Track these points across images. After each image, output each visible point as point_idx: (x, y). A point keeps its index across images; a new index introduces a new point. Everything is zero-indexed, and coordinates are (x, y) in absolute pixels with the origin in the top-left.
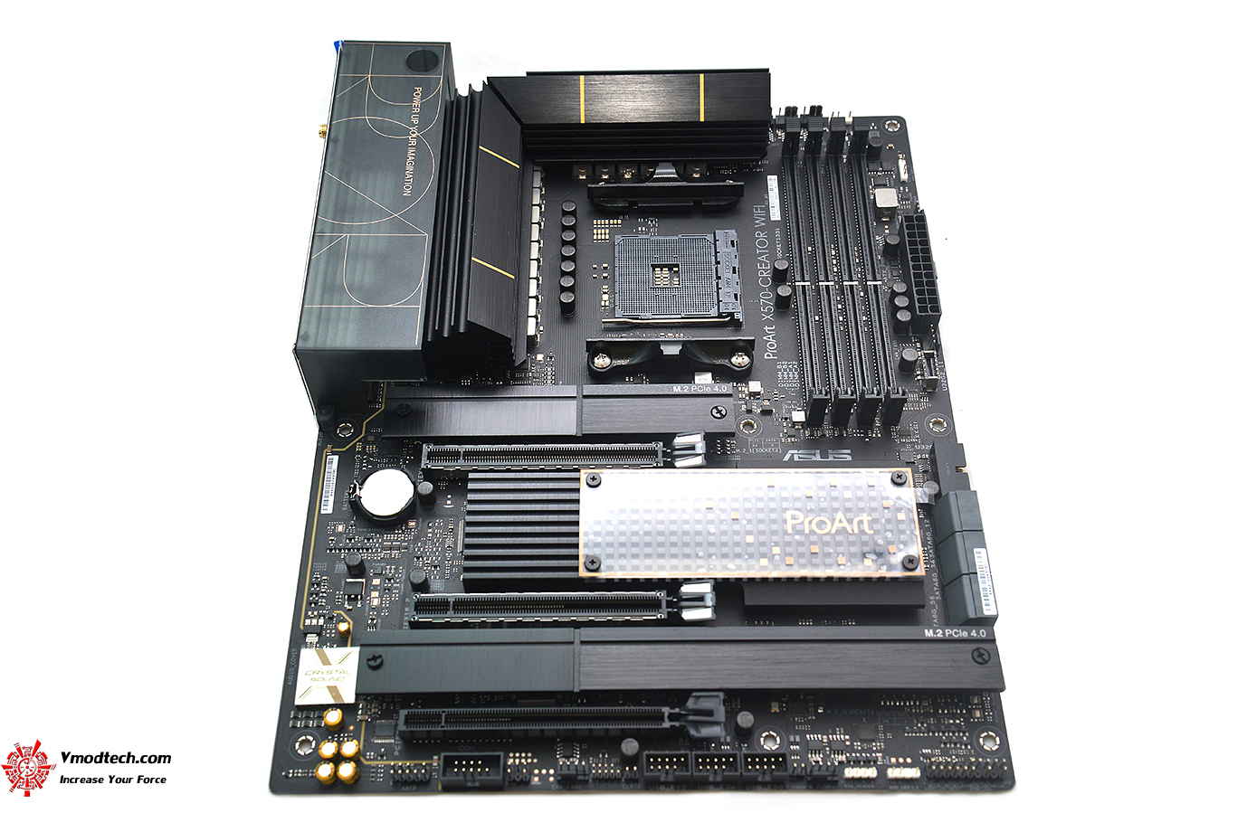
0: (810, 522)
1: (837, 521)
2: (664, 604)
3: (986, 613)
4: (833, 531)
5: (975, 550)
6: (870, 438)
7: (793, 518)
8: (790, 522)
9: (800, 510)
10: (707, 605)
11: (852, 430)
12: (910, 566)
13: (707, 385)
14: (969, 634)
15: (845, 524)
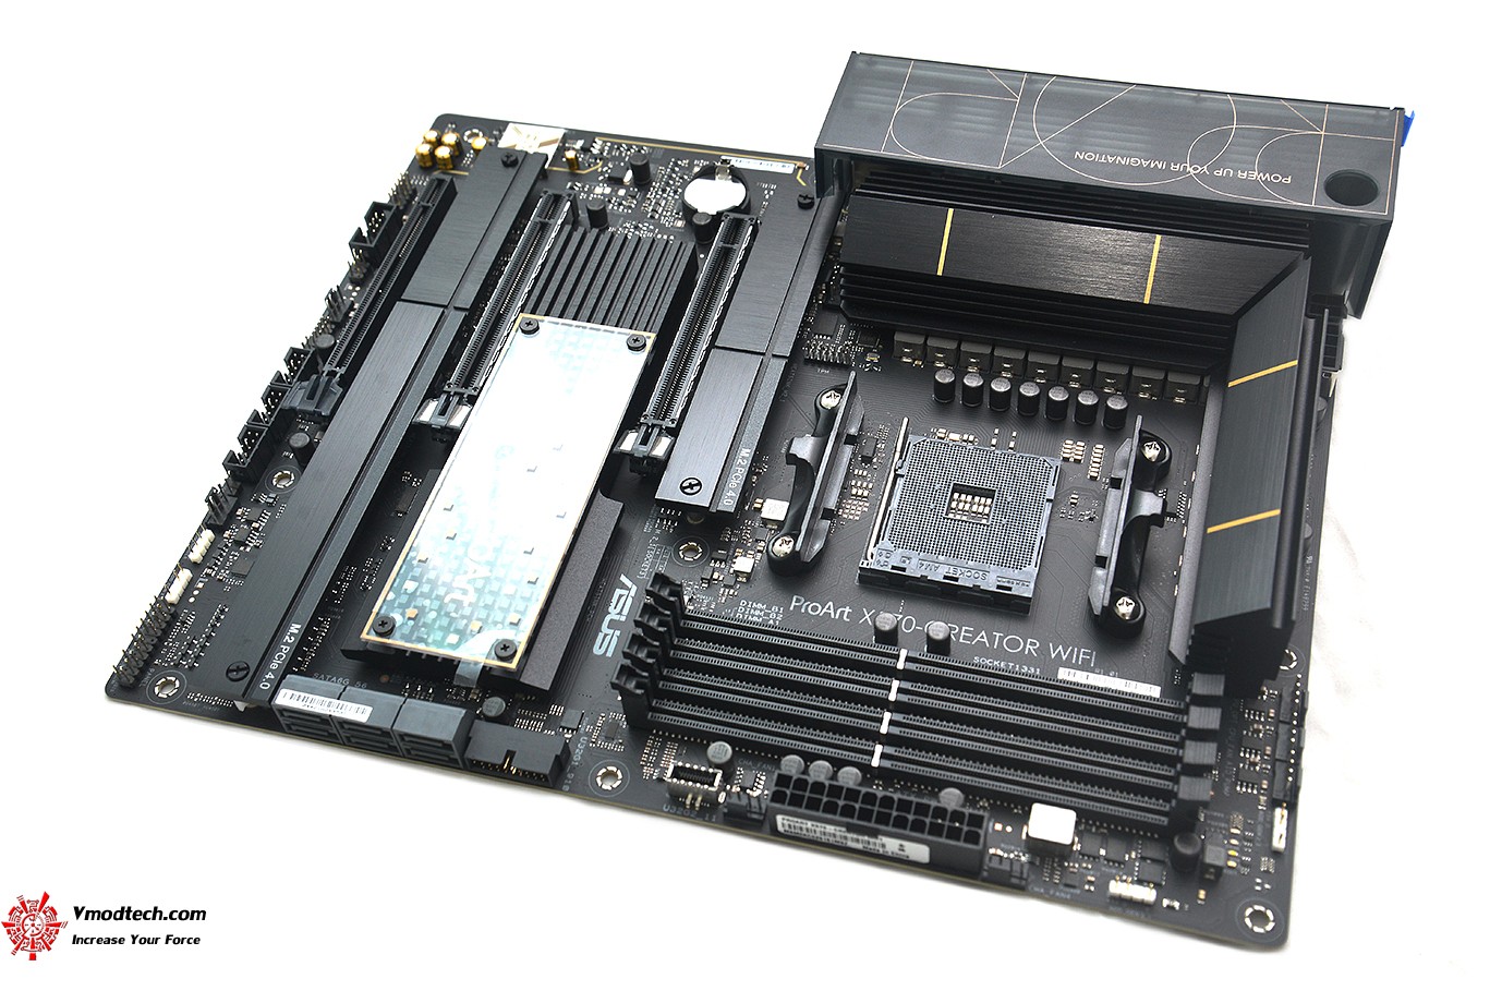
10: (433, 420)
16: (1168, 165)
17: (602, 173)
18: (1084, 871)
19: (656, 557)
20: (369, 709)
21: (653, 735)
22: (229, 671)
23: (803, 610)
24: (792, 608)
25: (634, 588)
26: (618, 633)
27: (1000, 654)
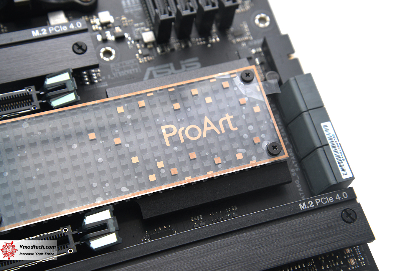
0: (183, 132)
1: (205, 125)
2: (71, 239)
3: (344, 177)
4: (204, 136)
5: (323, 124)
6: (212, 44)
7: (169, 131)
8: (166, 136)
9: (171, 123)
10: (111, 231)
11: (196, 40)
12: (274, 152)
13: (63, 25)
14: (334, 199)
15: (213, 127)
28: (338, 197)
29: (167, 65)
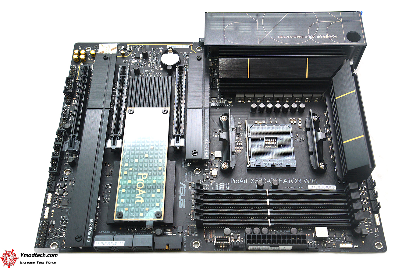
1: (142, 191)
2: (116, 135)
3: (96, 242)
7: (145, 176)
8: (142, 174)
9: (148, 177)
10: (112, 146)
14: (89, 235)
15: (140, 194)
16: (304, 37)
17: (133, 56)
18: (332, 242)
19: (188, 175)
20: (124, 242)
21: (204, 229)
22: (76, 239)
23: (234, 183)
24: (231, 183)
25: (185, 186)
26: (184, 200)
27: (291, 185)
28: (89, 237)
29: (185, 193)
